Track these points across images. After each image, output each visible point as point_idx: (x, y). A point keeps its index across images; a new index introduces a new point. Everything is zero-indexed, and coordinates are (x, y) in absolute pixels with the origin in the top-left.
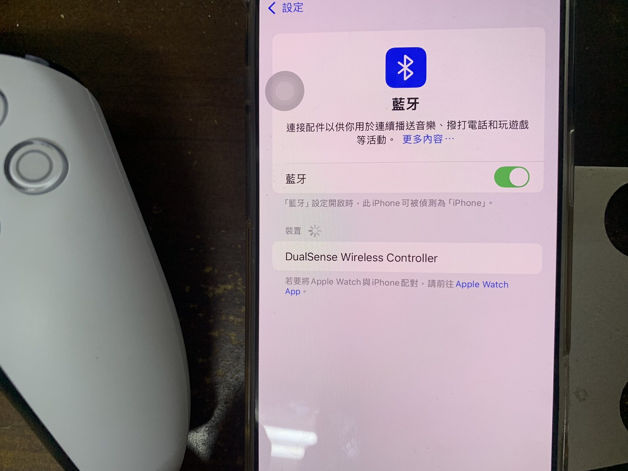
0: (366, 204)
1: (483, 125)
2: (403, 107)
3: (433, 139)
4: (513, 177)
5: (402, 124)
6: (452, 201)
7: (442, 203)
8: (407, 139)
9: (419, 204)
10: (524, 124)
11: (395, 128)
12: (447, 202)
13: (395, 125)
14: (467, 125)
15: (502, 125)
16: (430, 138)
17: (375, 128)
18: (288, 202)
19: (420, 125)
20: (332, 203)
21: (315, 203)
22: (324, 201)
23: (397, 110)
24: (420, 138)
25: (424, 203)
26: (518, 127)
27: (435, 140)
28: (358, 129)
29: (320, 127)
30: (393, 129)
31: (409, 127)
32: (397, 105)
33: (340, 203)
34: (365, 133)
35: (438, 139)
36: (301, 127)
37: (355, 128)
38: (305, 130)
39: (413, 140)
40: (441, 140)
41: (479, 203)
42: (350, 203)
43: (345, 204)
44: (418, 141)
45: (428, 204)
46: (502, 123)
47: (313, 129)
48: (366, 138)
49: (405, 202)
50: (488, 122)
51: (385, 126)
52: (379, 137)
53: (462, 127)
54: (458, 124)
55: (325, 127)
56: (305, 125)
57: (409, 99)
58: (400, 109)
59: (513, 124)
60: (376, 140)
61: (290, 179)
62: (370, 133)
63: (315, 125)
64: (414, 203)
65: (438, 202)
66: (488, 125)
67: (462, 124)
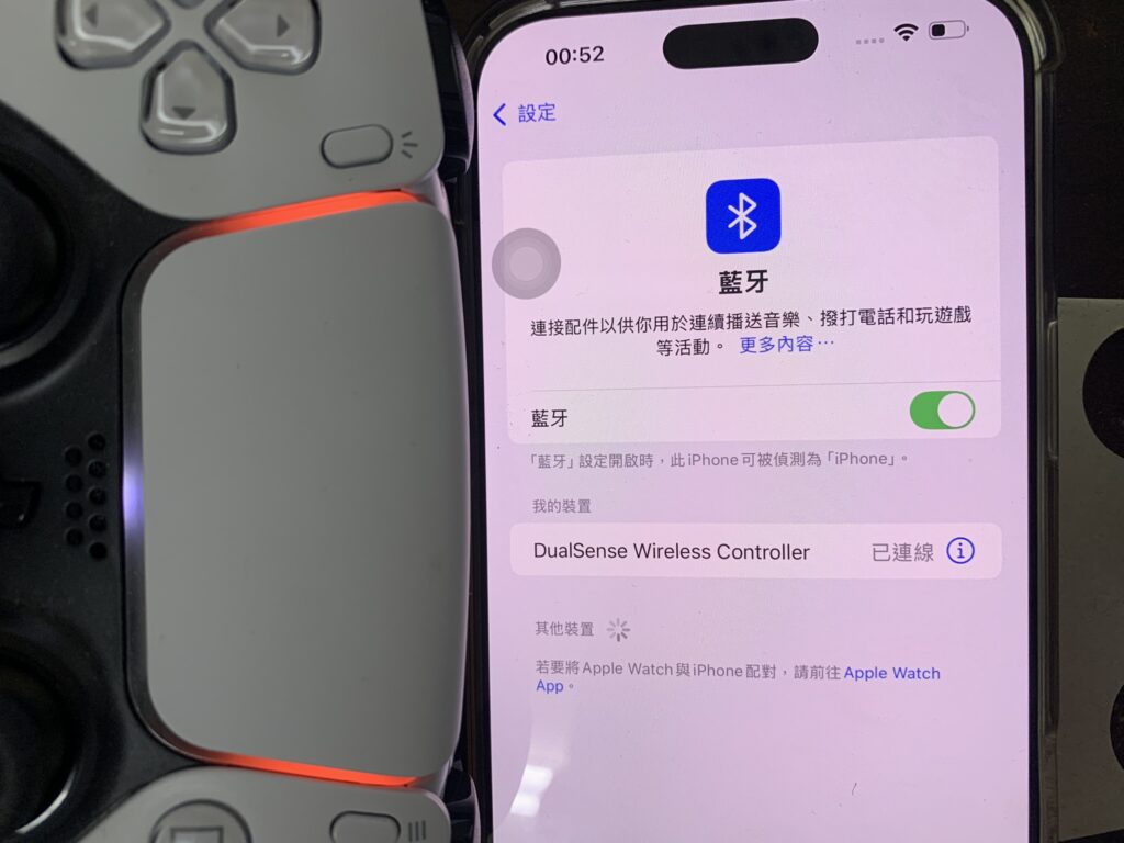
0: (676, 461)
1: (887, 317)
2: (738, 288)
3: (795, 343)
4: (945, 411)
5: (738, 317)
6: (833, 456)
7: (815, 459)
8: (747, 344)
9: (773, 462)
10: (963, 314)
11: (726, 326)
12: (823, 457)
13: (726, 320)
14: (858, 317)
15: (922, 315)
16: (789, 342)
17: (689, 326)
18: (536, 459)
19: (772, 320)
20: (615, 460)
21: (585, 461)
22: (600, 458)
23: (728, 292)
24: (771, 343)
25: (782, 459)
26: (952, 319)
27: (800, 346)
28: (658, 328)
29: (591, 325)
30: (722, 328)
31: (751, 323)
32: (729, 283)
33: (630, 461)
34: (672, 336)
35: (805, 343)
36: (557, 327)
37: (653, 327)
38: (564, 331)
39: (758, 346)
40: (810, 345)
41: (882, 459)
42: (647, 460)
43: (638, 463)
44: (769, 347)
45: (789, 461)
46: (921, 312)
47: (577, 330)
48: (673, 344)
49: (747, 458)
50: (895, 311)
51: (707, 322)
52: (697, 342)
53: (848, 320)
54: (841, 316)
55: (599, 325)
56: (564, 323)
57: (750, 273)
58: (733, 292)
59: (943, 314)
60: (692, 347)
61: (538, 419)
62: (681, 335)
63: (582, 322)
64: (765, 460)
65: (807, 458)
66: (896, 316)
67: (849, 315)
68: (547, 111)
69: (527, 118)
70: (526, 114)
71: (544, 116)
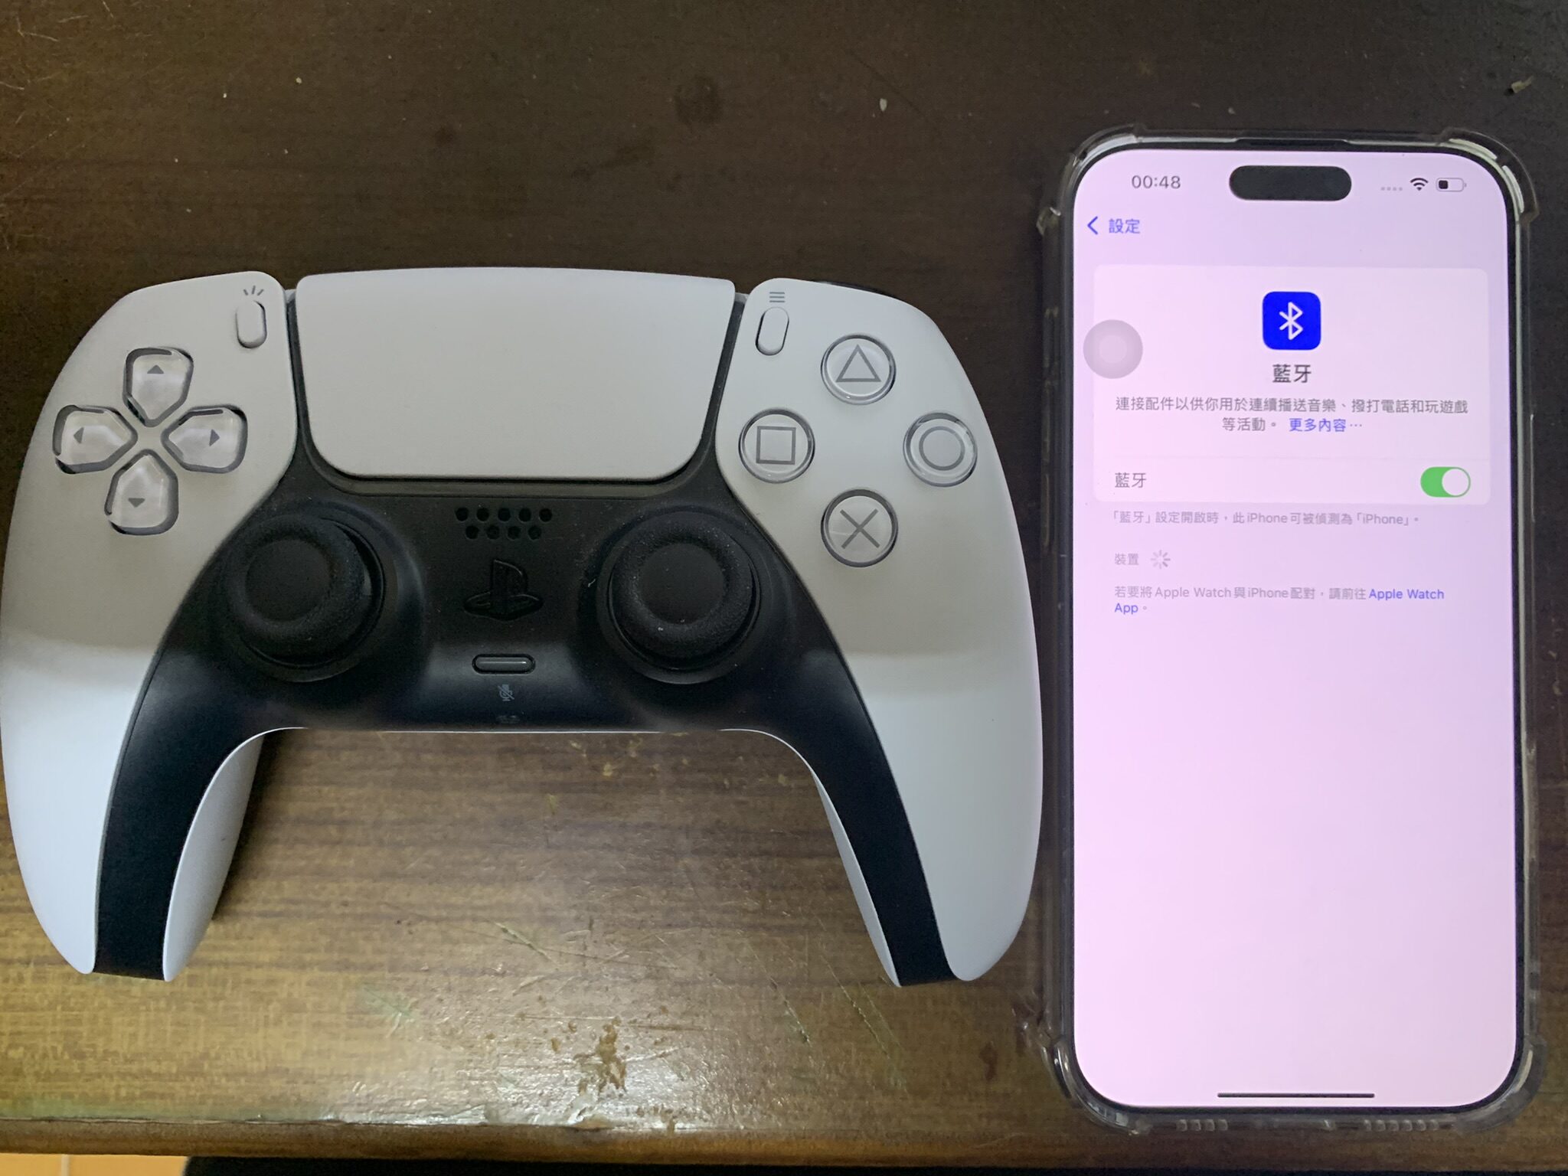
0: (1238, 519)
1: (1402, 407)
2: (1288, 378)
3: (1332, 425)
4: (1448, 482)
5: (1288, 402)
6: (1361, 516)
7: (1347, 519)
8: (1295, 424)
9: (1314, 521)
10: (1461, 407)
11: (1278, 408)
12: (1354, 517)
13: (1278, 404)
14: (1380, 406)
15: (1430, 406)
16: (1328, 424)
17: (1248, 407)
18: (1118, 515)
19: (1314, 405)
20: (1187, 517)
21: (1161, 518)
22: (1174, 515)
23: (1280, 381)
24: (1314, 423)
25: (1322, 519)
26: (1453, 410)
27: (1336, 427)
28: (1224, 408)
29: (1167, 403)
30: (1275, 409)
31: (1299, 407)
32: (1280, 374)
33: (1199, 518)
34: (1237, 415)
35: (1340, 425)
36: (1139, 403)
37: (1219, 406)
38: (1144, 407)
39: (1303, 426)
40: (1344, 427)
41: (1399, 520)
42: (1213, 517)
43: (1206, 519)
44: (1312, 427)
45: (1328, 519)
46: (1430, 403)
47: (1156, 406)
48: (1236, 421)
49: (1295, 517)
50: (1409, 402)
51: (1263, 404)
52: (1255, 420)
53: (1373, 408)
54: (1368, 405)
55: (1174, 403)
56: (1145, 400)
57: (1297, 366)
58: (1284, 381)
59: (1446, 406)
60: (1251, 424)
61: (1121, 480)
62: (1242, 414)
63: (1160, 401)
64: (1308, 519)
65: (1341, 518)
66: (1410, 406)
67: (1374, 404)
68: (1133, 225)
69: (1116, 229)
70: (1116, 226)
71: (1131, 229)
